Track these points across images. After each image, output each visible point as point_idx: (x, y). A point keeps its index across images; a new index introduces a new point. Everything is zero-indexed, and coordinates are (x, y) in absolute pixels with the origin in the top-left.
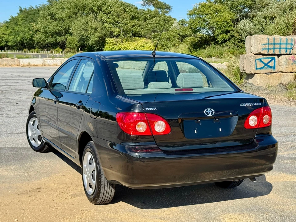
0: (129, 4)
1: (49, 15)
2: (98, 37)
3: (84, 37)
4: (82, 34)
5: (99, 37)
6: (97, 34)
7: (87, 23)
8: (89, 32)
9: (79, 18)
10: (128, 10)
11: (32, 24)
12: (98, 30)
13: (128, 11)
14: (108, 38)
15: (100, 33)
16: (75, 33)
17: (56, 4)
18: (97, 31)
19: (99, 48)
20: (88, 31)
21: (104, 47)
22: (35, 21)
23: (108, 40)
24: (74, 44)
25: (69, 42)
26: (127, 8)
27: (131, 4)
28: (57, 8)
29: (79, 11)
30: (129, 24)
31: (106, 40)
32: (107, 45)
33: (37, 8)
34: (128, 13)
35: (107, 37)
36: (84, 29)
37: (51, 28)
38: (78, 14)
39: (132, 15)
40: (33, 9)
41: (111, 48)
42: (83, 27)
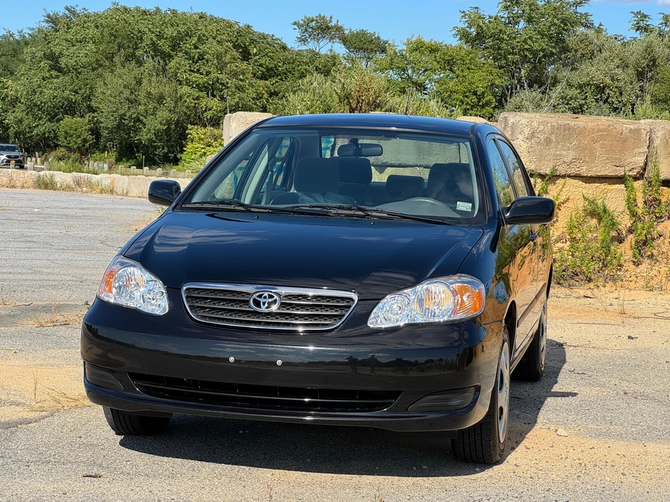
0: (263, 35)
1: (46, 57)
2: (164, 122)
3: (126, 122)
4: (121, 112)
5: (167, 121)
6: (163, 114)
7: (139, 83)
8: (141, 108)
9: (118, 71)
10: (255, 50)
11: (5, 80)
12: (165, 102)
13: (255, 55)
14: (196, 127)
15: (170, 111)
16: (105, 108)
17: (68, 29)
18: (163, 105)
19: (167, 153)
20: (140, 104)
21: (182, 151)
22: (12, 74)
23: (194, 131)
24: (80, 139)
25: (66, 132)
26: (255, 47)
27: (271, 34)
28: (67, 40)
29: (119, 50)
30: (248, 89)
31: (187, 132)
32: (189, 147)
33: (24, 37)
34: (256, 61)
35: (191, 124)
36: (127, 99)
37: (48, 93)
38: (116, 59)
39: (267, 66)
40: (11, 38)
41: (199, 154)
42: (127, 93)
